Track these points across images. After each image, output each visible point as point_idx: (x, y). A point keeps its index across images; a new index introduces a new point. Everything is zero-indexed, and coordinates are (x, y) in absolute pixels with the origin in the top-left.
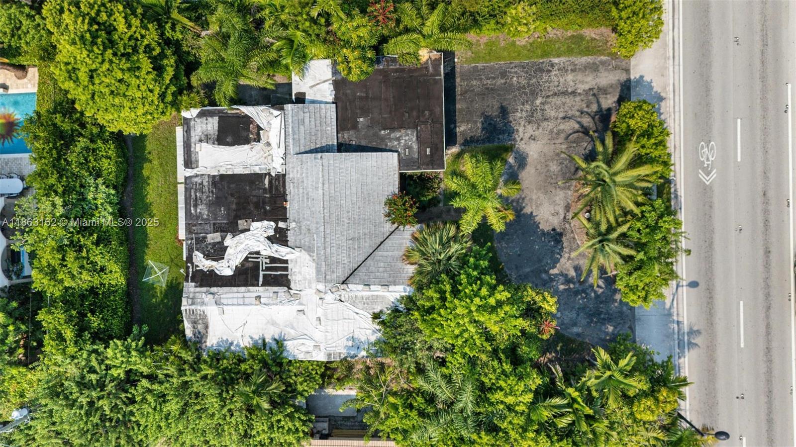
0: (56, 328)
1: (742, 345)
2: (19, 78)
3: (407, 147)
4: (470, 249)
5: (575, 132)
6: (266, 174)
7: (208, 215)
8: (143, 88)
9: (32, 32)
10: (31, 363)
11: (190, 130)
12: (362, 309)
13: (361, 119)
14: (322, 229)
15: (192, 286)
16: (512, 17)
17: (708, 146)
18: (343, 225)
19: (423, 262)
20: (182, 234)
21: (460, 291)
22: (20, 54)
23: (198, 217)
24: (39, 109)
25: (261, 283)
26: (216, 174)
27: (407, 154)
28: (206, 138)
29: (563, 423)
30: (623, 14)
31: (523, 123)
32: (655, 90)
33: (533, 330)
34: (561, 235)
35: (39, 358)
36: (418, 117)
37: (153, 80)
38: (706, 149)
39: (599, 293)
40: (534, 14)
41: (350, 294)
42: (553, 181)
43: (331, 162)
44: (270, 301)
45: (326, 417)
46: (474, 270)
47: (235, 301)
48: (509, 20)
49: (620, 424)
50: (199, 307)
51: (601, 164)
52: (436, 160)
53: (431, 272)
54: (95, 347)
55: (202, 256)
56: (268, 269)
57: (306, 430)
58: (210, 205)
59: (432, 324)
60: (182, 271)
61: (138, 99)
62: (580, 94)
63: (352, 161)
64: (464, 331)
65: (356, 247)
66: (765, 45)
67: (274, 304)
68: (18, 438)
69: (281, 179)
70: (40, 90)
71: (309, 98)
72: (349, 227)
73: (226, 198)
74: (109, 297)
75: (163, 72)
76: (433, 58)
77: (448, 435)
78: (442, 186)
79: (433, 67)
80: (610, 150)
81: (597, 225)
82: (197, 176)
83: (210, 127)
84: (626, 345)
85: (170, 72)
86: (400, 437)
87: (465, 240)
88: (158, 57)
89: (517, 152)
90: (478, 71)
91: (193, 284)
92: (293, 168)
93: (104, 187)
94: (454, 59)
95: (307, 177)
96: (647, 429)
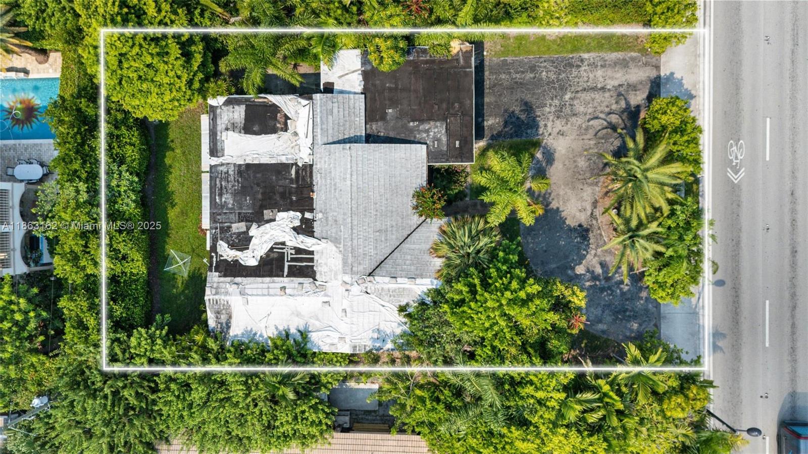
0: (77, 316)
1: (767, 345)
2: (40, 63)
3: (436, 139)
4: (499, 243)
5: (603, 129)
6: (292, 164)
7: (233, 205)
8: (171, 74)
9: (58, 15)
10: (52, 351)
11: (216, 118)
12: (388, 302)
13: (390, 111)
14: (349, 220)
15: (215, 276)
16: (544, 11)
17: (737, 144)
18: (371, 217)
19: (452, 255)
20: (206, 223)
21: (490, 285)
22: (44, 38)
23: (223, 206)
24: (62, 94)
25: (286, 273)
26: (242, 163)
27: (436, 146)
28: (232, 127)
29: (593, 418)
30: (659, 9)
31: (551, 118)
32: (685, 87)
33: (564, 324)
34: (587, 230)
35: (60, 346)
36: (448, 109)
37: (181, 65)
38: (735, 148)
39: (625, 290)
40: (566, 8)
41: (376, 286)
42: (580, 177)
43: (360, 153)
44: (295, 292)
45: (348, 410)
46: (503, 264)
47: (259, 292)
48: (541, 13)
49: (651, 420)
50: (223, 297)
51: (632, 160)
52: (464, 153)
53: (460, 265)
54: (118, 336)
55: (227, 245)
56: (293, 260)
57: (329, 423)
58: (235, 194)
59: (462, 316)
60: (205, 260)
61: (165, 85)
62: (609, 90)
63: (381, 153)
64: (494, 324)
65: (383, 239)
66: (796, 44)
67: (299, 295)
68: (37, 426)
69: (308, 169)
70: (63, 75)
71: (338, 88)
72: (376, 219)
73: (252, 187)
74: (130, 286)
75: (192, 59)
76: (464, 50)
77: (477, 428)
78: (469, 180)
79: (464, 59)
80: (641, 146)
81: (627, 221)
82: (222, 165)
83: (236, 115)
84: (654, 342)
85: (198, 59)
86: (426, 430)
87: (494, 233)
88: (186, 44)
89: (545, 148)
90: (507, 65)
91: (217, 273)
92: (321, 158)
93: (128, 174)
94: (483, 52)
95: (335, 167)
96: (676, 426)
